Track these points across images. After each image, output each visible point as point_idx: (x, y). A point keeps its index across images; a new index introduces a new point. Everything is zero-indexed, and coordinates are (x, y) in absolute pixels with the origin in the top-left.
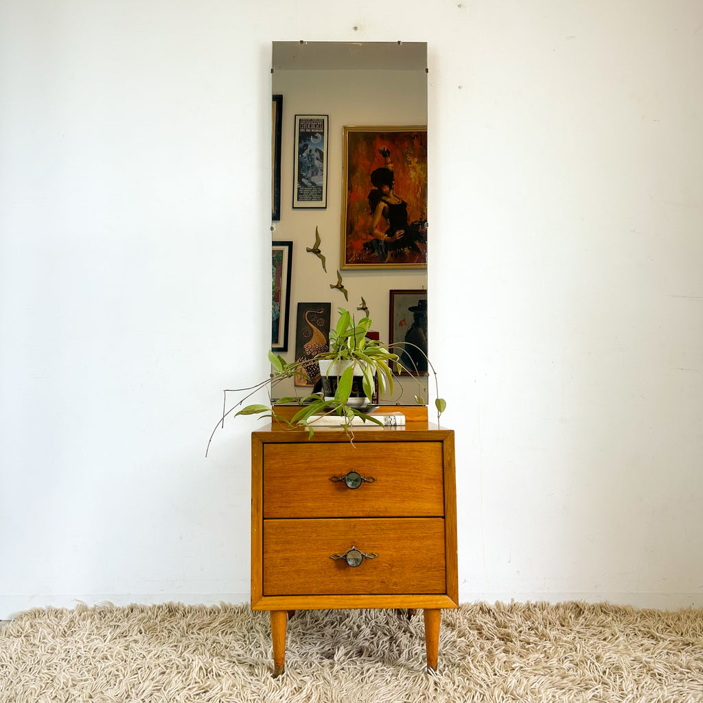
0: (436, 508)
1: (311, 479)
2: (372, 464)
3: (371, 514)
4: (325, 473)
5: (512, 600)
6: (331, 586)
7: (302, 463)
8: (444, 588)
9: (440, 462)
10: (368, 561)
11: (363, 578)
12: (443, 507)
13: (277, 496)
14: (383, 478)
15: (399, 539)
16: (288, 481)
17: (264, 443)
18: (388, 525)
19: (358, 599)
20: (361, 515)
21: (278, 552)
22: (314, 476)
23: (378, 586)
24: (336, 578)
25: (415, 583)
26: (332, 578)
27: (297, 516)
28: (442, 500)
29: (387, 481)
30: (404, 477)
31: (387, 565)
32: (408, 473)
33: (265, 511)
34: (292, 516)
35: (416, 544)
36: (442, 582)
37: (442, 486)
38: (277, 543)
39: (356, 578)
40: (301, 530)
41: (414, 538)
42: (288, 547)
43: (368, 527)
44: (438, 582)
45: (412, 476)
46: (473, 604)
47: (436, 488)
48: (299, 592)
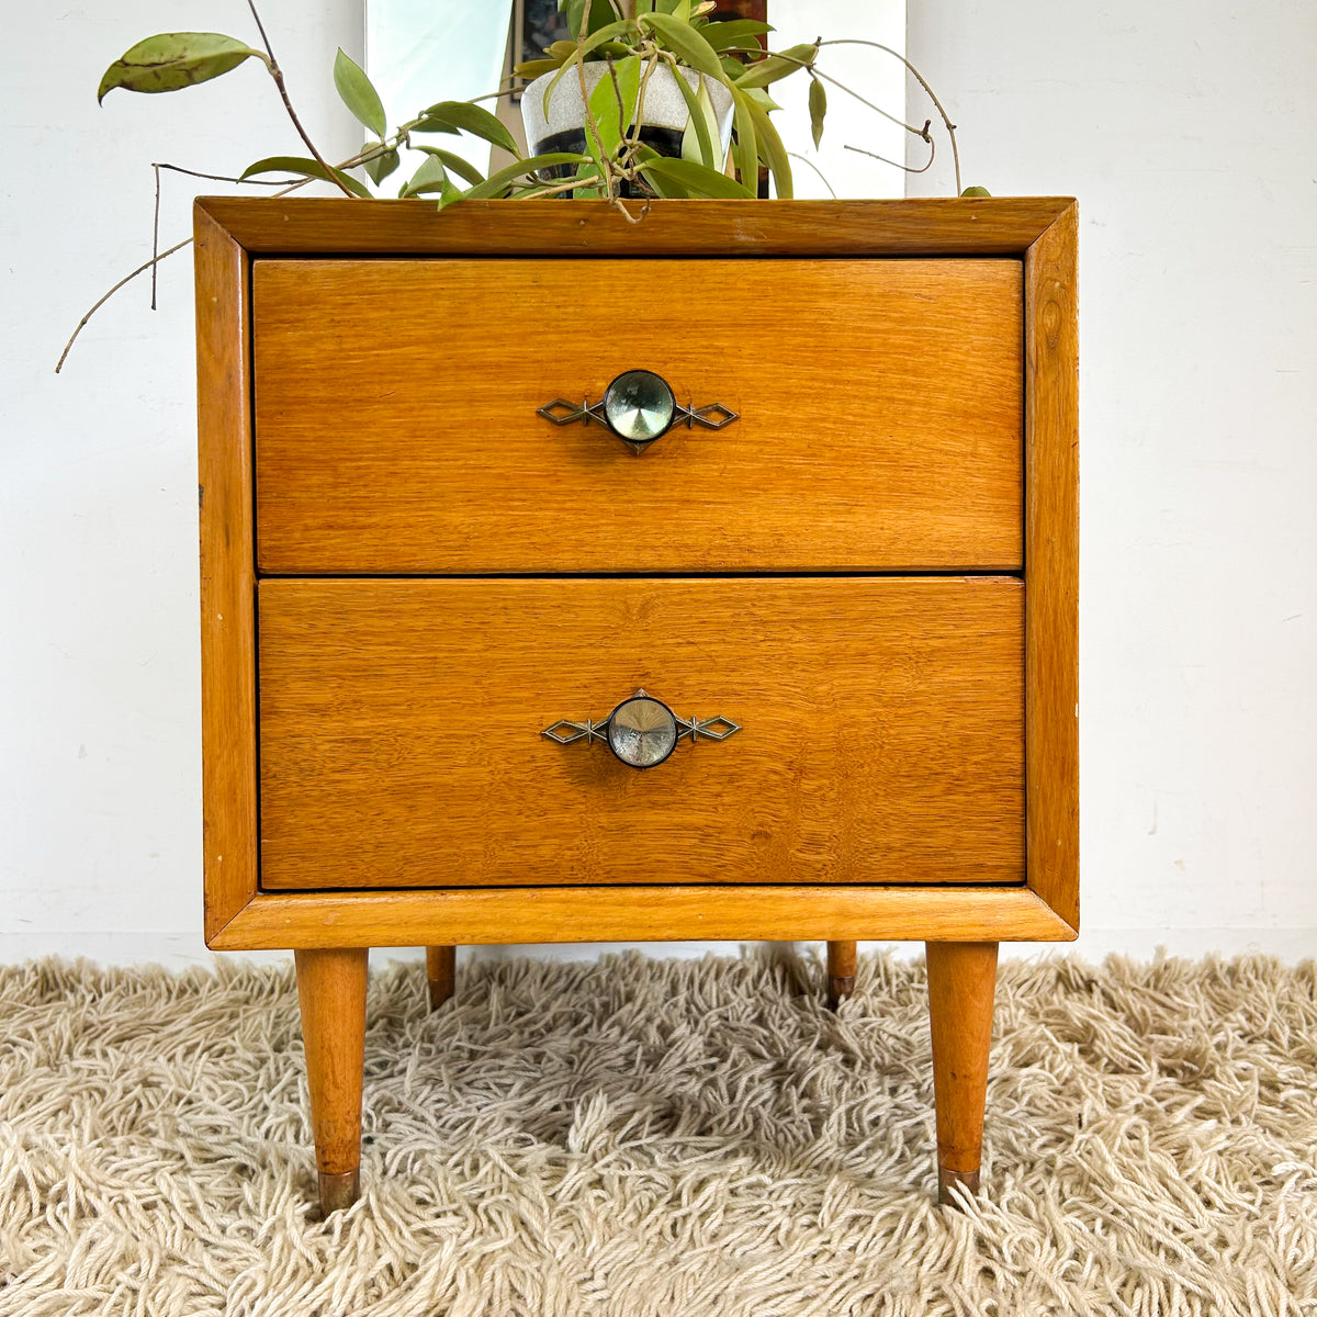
0: (992, 538)
1: (460, 413)
2: (721, 352)
3: (715, 561)
4: (519, 386)
5: (1160, 951)
6: (546, 851)
7: (418, 342)
8: (1018, 862)
9: (1012, 341)
10: (704, 751)
11: (677, 818)
12: (1016, 531)
13: (315, 480)
14: (766, 411)
15: (829, 662)
16: (357, 417)
17: (251, 255)
18: (785, 604)
19: (658, 903)
20: (673, 562)
21: (322, 711)
22: (472, 400)
23: (737, 852)
24: (567, 818)
25: (895, 839)
26: (553, 817)
27: (402, 564)
28: (1016, 503)
29: (784, 423)
30: (855, 406)
31: (779, 766)
32: (873, 391)
33: (264, 542)
34: (382, 564)
35: (902, 681)
36: (1007, 834)
37: (1016, 443)
38: (316, 676)
39: (651, 816)
40: (421, 623)
41: (891, 658)
42: (365, 690)
43: (703, 615)
44: (992, 836)
45: (891, 400)
46: (1033, 962)
47: (991, 453)
48: (411, 876)
